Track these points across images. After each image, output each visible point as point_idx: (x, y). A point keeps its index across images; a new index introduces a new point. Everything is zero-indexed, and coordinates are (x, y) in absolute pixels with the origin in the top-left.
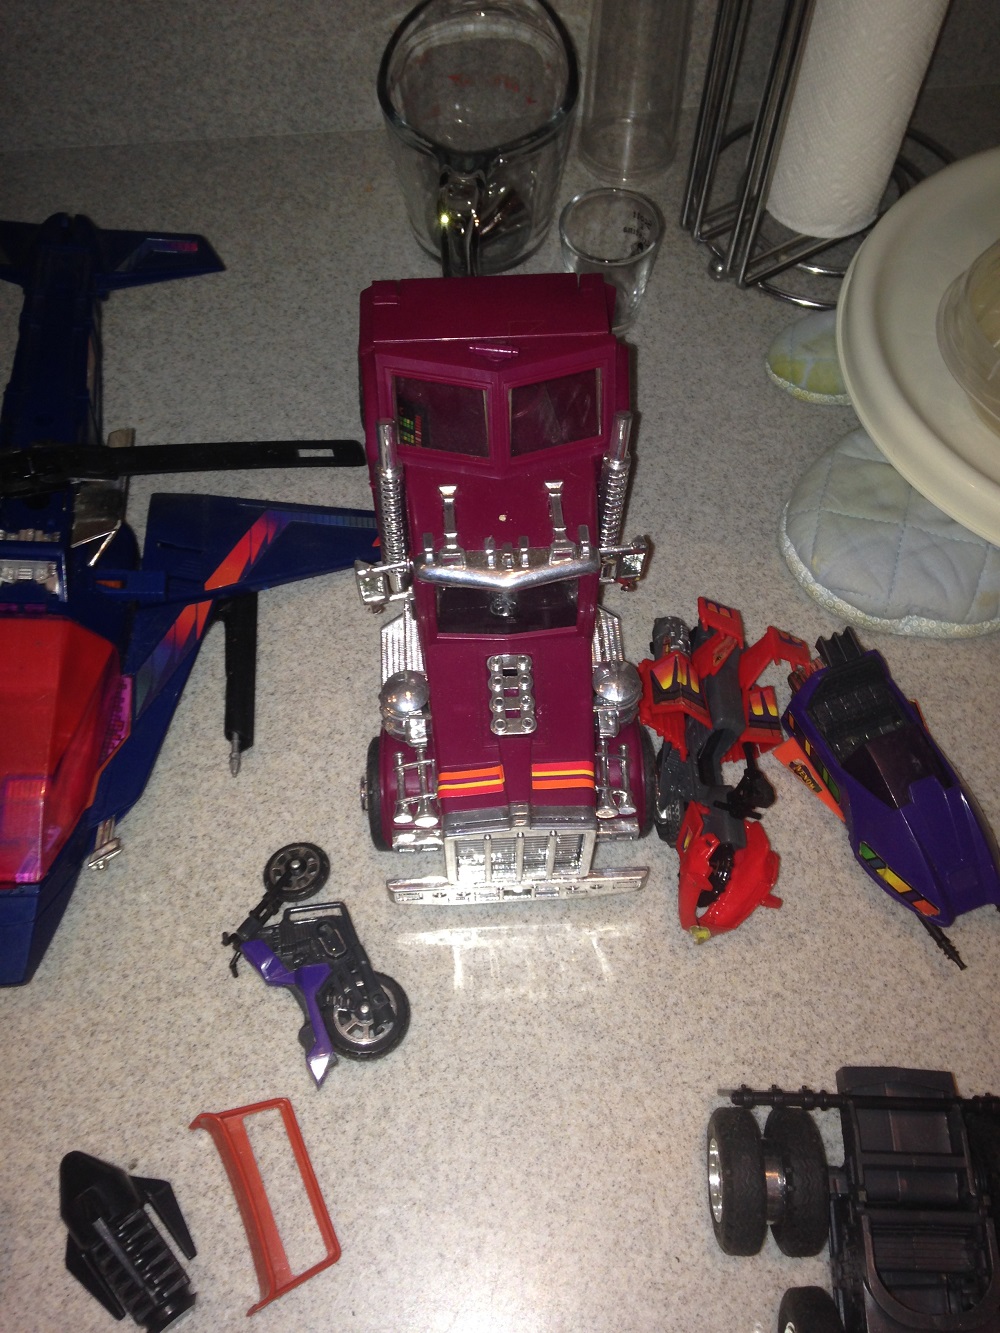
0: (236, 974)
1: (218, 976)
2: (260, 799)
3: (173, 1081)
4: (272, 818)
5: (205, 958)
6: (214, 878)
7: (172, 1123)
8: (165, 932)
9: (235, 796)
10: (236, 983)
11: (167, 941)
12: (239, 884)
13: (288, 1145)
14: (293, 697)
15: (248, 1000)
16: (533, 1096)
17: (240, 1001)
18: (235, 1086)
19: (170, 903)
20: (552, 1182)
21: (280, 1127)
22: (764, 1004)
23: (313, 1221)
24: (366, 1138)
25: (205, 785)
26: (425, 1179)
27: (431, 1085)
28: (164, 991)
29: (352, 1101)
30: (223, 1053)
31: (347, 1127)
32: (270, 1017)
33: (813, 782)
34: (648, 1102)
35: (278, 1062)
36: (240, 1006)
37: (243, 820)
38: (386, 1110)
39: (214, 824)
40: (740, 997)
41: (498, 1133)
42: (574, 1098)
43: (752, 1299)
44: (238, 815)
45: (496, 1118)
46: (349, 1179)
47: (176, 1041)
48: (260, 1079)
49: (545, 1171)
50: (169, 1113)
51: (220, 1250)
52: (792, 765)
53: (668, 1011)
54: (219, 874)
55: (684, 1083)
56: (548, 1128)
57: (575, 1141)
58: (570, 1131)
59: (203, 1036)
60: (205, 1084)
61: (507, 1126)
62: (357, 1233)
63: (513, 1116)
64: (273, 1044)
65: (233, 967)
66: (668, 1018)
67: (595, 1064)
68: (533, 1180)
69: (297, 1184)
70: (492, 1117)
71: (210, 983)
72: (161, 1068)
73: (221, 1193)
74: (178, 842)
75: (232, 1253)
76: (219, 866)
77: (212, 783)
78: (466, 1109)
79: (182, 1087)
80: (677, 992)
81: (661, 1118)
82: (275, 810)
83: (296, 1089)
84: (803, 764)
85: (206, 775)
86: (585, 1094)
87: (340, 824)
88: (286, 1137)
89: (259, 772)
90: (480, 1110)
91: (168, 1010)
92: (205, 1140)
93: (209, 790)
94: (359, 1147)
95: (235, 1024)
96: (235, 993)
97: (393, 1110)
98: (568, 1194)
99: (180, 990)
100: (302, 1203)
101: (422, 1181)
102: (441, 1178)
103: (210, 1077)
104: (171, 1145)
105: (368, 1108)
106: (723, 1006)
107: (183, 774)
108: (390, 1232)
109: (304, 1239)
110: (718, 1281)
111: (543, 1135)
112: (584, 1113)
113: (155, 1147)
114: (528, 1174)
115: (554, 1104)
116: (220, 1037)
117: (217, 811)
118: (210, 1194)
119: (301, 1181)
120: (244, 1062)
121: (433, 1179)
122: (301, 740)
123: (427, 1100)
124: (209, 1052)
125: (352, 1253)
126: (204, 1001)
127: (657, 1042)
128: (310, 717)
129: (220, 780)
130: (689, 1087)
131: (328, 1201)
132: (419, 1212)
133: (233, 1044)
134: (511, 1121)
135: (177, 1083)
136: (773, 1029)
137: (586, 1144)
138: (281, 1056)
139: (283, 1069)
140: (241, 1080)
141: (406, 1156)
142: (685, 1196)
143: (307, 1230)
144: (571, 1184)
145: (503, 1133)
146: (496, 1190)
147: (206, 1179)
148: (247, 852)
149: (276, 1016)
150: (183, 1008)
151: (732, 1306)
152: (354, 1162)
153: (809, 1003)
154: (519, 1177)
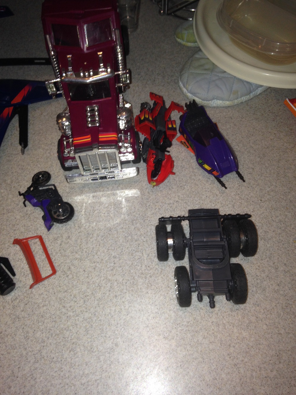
0: (25, 206)
1: (20, 207)
2: (31, 161)
3: (8, 234)
4: (35, 166)
5: (17, 203)
6: (19, 182)
7: (8, 244)
8: (5, 197)
9: (24, 161)
10: (26, 208)
11: (6, 199)
12: (26, 184)
13: (41, 247)
14: (40, 134)
15: (29, 213)
16: (110, 231)
17: (27, 213)
18: (26, 234)
19: (6, 189)
20: (115, 251)
21: (39, 243)
22: (173, 204)
23: (49, 265)
24: (63, 244)
25: (15, 159)
26: (80, 253)
27: (81, 230)
28: (5, 212)
29: (59, 235)
30: (22, 226)
31: (58, 242)
32: (36, 216)
33: (187, 145)
34: (141, 230)
35: (38, 227)
36: (27, 214)
37: (27, 167)
38: (69, 237)
39: (18, 169)
40: (167, 202)
41: (100, 240)
42: (121, 230)
43: (169, 275)
44: (25, 166)
45: (99, 237)
46: (58, 254)
47: (9, 224)
48: (33, 232)
49: (113, 248)
50: (8, 242)
51: (22, 274)
52: (181, 142)
53: (147, 208)
54: (20, 181)
55: (151, 224)
56: (114, 238)
57: (121, 241)
58: (120, 239)
59: (17, 222)
60: (18, 234)
61: (103, 238)
62: (61, 267)
63: (104, 236)
64: (37, 223)
65: (24, 203)
66: (147, 209)
67: (127, 222)
68: (110, 251)
69: (44, 257)
70: (98, 236)
71: (18, 209)
72: (5, 231)
73: (22, 260)
74: (8, 174)
75: (26, 275)
76: (20, 179)
77: (17, 158)
78: (91, 235)
79: (11, 235)
80: (150, 203)
81: (145, 233)
82: (35, 164)
83: (43, 234)
84: (184, 141)
85: (15, 156)
86: (124, 229)
87: (54, 167)
88: (41, 245)
89: (31, 155)
90: (95, 235)
91: (7, 216)
92: (18, 248)
93: (16, 160)
94: (61, 246)
95: (26, 219)
96: (26, 211)
97: (71, 237)
98: (119, 253)
99: (10, 211)
100: (45, 261)
101: (79, 253)
102: (84, 252)
103: (19, 232)
104: (8, 249)
105: (64, 237)
106: (162, 205)
107: (9, 156)
108: (71, 266)
109: (46, 270)
110: (160, 271)
111: (112, 240)
112: (124, 234)
113: (4, 250)
114: (108, 250)
115: (115, 232)
116: (22, 222)
117: (19, 165)
118: (20, 261)
119: (45, 256)
120: (28, 228)
121: (82, 252)
122: (43, 146)
123: (80, 234)
124: (19, 226)
125: (60, 272)
126: (17, 213)
127: (144, 215)
128: (45, 139)
129: (20, 157)
130: (153, 225)
131: (53, 260)
132: (78, 261)
133: (25, 224)
134: (104, 237)
135: (9, 234)
136: (176, 210)
137: (124, 241)
138: (39, 226)
139: (40, 229)
140: (28, 232)
141: (75, 248)
142: (151, 252)
143: (47, 267)
144: (120, 251)
145: (101, 240)
146: (99, 254)
147: (18, 257)
148: (28, 175)
149: (37, 216)
150: (11, 215)
151: (164, 277)
152: (60, 250)
153: (186, 203)
154: (106, 250)
